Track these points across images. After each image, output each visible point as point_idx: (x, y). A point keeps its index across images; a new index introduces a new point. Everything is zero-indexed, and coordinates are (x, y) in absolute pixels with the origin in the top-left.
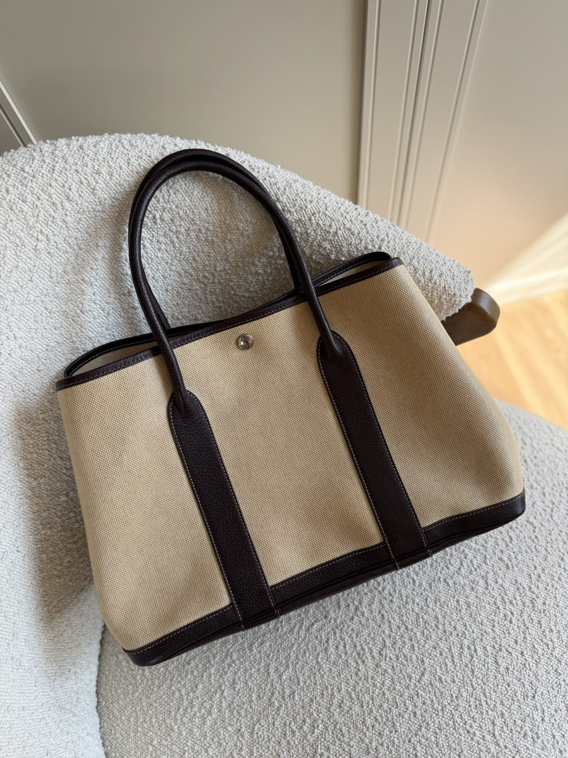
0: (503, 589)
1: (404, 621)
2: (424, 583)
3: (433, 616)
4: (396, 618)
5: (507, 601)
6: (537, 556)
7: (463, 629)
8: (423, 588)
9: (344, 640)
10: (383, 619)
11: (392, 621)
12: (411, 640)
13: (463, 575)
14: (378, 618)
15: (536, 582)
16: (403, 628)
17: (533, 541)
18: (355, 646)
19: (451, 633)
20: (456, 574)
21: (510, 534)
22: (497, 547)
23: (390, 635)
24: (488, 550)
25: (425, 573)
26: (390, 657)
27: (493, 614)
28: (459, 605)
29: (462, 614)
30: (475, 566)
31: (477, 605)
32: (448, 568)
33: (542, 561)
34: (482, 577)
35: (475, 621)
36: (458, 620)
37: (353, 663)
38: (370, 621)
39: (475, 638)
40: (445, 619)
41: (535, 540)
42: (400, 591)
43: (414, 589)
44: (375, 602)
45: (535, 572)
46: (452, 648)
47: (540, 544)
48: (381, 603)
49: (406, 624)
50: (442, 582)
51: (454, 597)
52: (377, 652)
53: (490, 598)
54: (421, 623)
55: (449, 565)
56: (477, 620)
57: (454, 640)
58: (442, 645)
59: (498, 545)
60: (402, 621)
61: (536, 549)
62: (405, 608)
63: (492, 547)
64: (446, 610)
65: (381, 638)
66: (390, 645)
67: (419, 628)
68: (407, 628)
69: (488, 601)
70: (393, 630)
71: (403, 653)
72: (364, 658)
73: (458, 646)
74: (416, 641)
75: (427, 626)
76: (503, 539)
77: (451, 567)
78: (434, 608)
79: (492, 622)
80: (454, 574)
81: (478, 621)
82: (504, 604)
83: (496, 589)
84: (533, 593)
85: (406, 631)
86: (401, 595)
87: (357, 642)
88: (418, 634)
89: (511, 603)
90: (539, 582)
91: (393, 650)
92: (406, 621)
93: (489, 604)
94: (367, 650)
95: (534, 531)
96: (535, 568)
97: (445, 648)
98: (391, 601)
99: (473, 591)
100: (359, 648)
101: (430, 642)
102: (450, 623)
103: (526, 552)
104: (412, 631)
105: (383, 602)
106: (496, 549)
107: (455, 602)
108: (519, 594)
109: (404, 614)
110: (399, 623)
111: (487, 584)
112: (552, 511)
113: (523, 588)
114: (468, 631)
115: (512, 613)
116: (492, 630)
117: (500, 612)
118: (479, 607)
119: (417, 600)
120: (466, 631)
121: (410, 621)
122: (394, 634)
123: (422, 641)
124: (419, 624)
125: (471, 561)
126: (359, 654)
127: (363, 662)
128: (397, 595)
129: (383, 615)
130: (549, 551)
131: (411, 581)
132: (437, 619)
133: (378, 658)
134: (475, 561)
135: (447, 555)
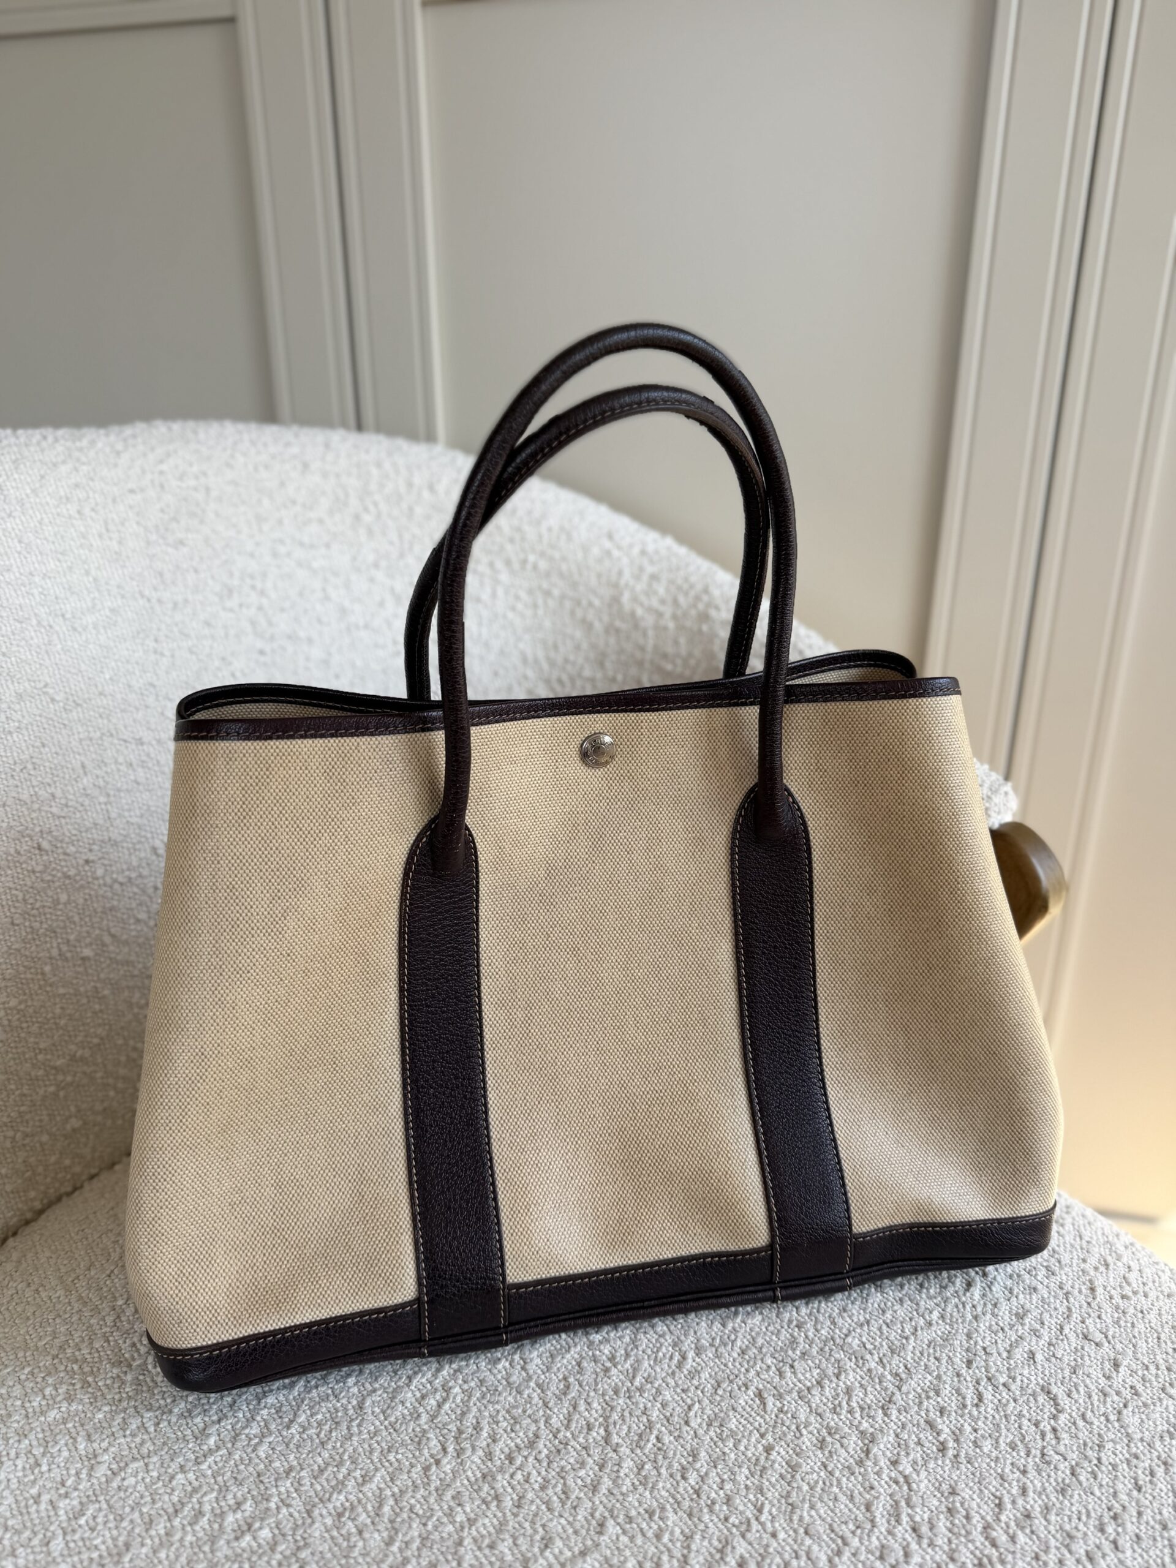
0: (905, 1488)
1: (611, 1421)
2: (705, 1375)
3: (688, 1447)
4: (595, 1405)
5: (905, 1519)
6: (1039, 1471)
7: (749, 1514)
8: (695, 1382)
9: (447, 1390)
10: (565, 1394)
11: (582, 1407)
12: (602, 1467)
13: (814, 1405)
14: (554, 1388)
15: (1012, 1524)
16: (598, 1433)
17: (1043, 1435)
18: (463, 1414)
19: (713, 1503)
20: (795, 1395)
21: (981, 1388)
22: (932, 1394)
23: (559, 1431)
24: (904, 1389)
25: (718, 1356)
26: (529, 1474)
27: (851, 1526)
28: (767, 1458)
29: (764, 1481)
30: (854, 1404)
31: (817, 1482)
32: (781, 1374)
33: (1050, 1489)
34: (862, 1432)
35: (792, 1512)
36: (747, 1487)
37: (434, 1442)
38: (532, 1384)
39: (771, 1550)
40: (715, 1467)
41: (1049, 1436)
42: (637, 1361)
43: (673, 1373)
44: (568, 1356)
45: (1020, 1502)
46: (698, 1537)
47: (1062, 1448)
48: (579, 1364)
49: (611, 1427)
50: (750, 1393)
51: (762, 1436)
52: (507, 1450)
53: (859, 1487)
54: (650, 1445)
55: (787, 1368)
56: (798, 1512)
57: (710, 1525)
58: (671, 1517)
59: (938, 1394)
60: (606, 1419)
61: (1043, 1455)
62: (629, 1398)
63: (919, 1390)
64: (726, 1450)
65: (533, 1428)
66: (545, 1451)
67: (638, 1451)
68: (607, 1439)
69: (852, 1492)
70: (573, 1425)
71: (565, 1484)
72: (467, 1445)
73: (716, 1543)
74: (614, 1475)
75: (660, 1457)
76: (958, 1392)
77: (789, 1374)
78: (701, 1432)
79: (839, 1541)
80: (790, 1392)
81: (801, 1519)
82: (893, 1522)
83: (884, 1476)
84: (994, 1545)
85: (602, 1443)
86: (635, 1370)
87: (475, 1409)
88: (628, 1464)
89: (914, 1530)
90: (1022, 1528)
91: (545, 1464)
92: (615, 1423)
93: (852, 1498)
94: (485, 1434)
95: (1055, 1417)
96: (1024, 1491)
97: (677, 1531)
98: (607, 1370)
99: (821, 1448)
100: (470, 1420)
101: (647, 1493)
102: (723, 1481)
103: (1013, 1446)
104: (615, 1451)
105: (585, 1364)
106: (928, 1398)
107: (761, 1448)
108: (948, 1524)
109: (619, 1409)
110: (596, 1420)
111: (868, 1452)
112: (1125, 1406)
113: (968, 1517)
114: (762, 1524)
115: (907, 1555)
116: (830, 1561)
117: (871, 1531)
118: (818, 1489)
119: (667, 1395)
120: (754, 1523)
121: (625, 1428)
122: (568, 1434)
123: (628, 1481)
124: (642, 1444)
125: (848, 1391)
126: (460, 1432)
127: (459, 1453)
128: (628, 1365)
129: (568, 1387)
130: (1082, 1478)
131: (677, 1357)
132: (694, 1456)
133: (498, 1463)
134: (858, 1393)
135: (794, 1350)
